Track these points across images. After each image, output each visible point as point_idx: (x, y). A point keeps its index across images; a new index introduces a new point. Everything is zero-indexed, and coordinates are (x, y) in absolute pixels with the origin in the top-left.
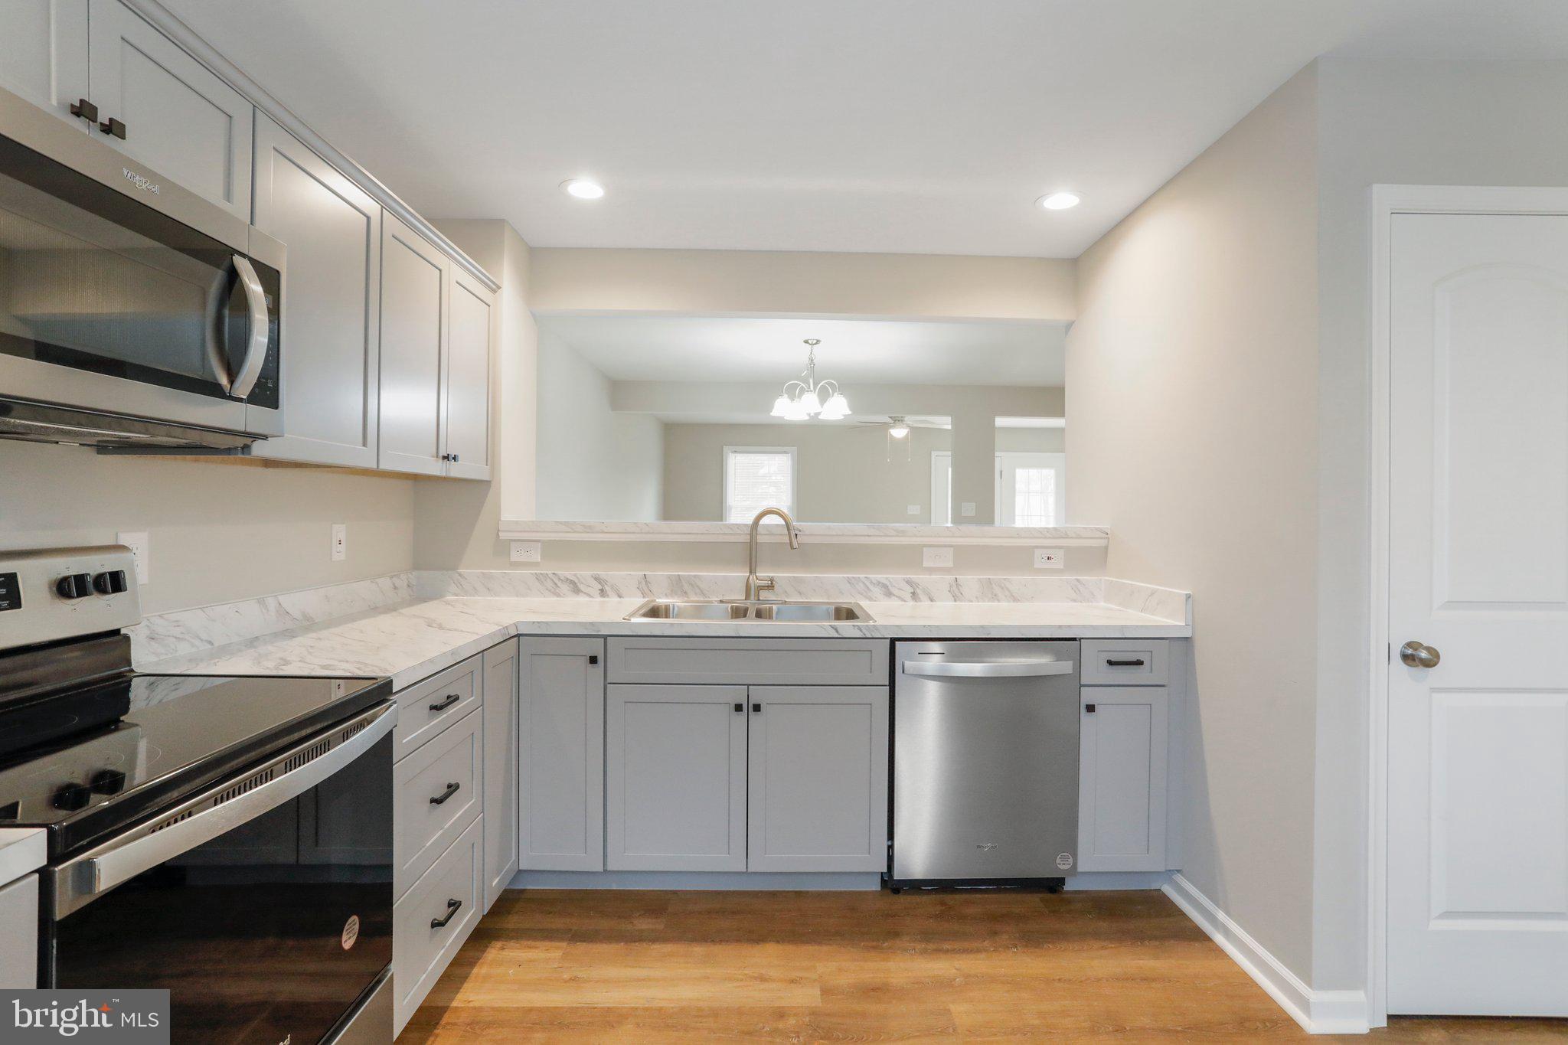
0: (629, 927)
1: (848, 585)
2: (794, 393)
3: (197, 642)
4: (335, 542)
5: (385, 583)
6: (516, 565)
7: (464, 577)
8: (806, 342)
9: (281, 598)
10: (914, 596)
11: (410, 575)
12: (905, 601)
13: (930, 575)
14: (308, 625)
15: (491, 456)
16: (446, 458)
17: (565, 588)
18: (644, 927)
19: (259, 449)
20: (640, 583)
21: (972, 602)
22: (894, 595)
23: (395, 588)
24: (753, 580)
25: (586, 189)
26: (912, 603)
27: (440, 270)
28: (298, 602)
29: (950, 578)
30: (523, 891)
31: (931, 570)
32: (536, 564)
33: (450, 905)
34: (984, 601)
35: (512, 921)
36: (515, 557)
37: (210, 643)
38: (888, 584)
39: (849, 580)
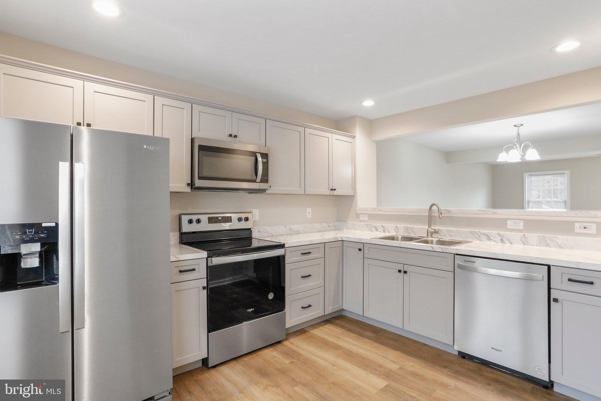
0: (364, 333)
1: (471, 234)
2: (507, 150)
3: (268, 233)
4: (308, 213)
5: (325, 224)
6: (361, 221)
7: (348, 224)
8: (515, 126)
9: (290, 226)
10: (502, 241)
11: (335, 223)
12: (497, 243)
13: (511, 232)
14: (298, 233)
15: (354, 188)
16: (332, 190)
17: (374, 229)
18: (368, 334)
19: (267, 192)
20: (395, 229)
21: (534, 246)
22: (492, 240)
23: (329, 226)
24: (430, 229)
25: (368, 103)
26: (501, 244)
27: (328, 138)
28: (295, 227)
29: (522, 234)
30: (346, 316)
31: (512, 230)
32: (365, 221)
33: (309, 305)
34: (541, 246)
35: (338, 322)
36: (361, 218)
37: (272, 234)
38: (489, 235)
39: (471, 232)
